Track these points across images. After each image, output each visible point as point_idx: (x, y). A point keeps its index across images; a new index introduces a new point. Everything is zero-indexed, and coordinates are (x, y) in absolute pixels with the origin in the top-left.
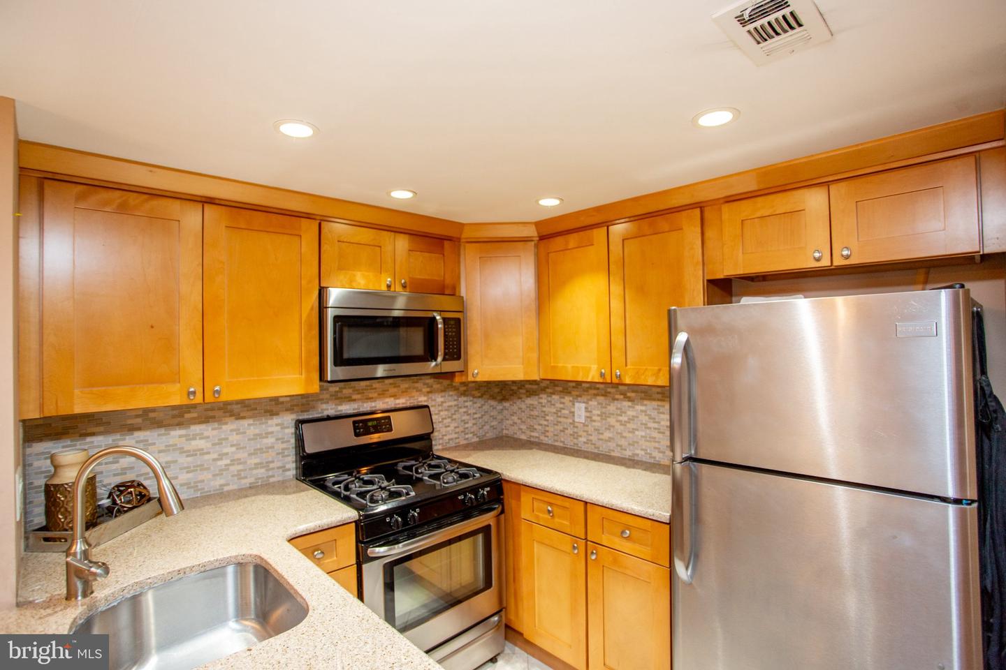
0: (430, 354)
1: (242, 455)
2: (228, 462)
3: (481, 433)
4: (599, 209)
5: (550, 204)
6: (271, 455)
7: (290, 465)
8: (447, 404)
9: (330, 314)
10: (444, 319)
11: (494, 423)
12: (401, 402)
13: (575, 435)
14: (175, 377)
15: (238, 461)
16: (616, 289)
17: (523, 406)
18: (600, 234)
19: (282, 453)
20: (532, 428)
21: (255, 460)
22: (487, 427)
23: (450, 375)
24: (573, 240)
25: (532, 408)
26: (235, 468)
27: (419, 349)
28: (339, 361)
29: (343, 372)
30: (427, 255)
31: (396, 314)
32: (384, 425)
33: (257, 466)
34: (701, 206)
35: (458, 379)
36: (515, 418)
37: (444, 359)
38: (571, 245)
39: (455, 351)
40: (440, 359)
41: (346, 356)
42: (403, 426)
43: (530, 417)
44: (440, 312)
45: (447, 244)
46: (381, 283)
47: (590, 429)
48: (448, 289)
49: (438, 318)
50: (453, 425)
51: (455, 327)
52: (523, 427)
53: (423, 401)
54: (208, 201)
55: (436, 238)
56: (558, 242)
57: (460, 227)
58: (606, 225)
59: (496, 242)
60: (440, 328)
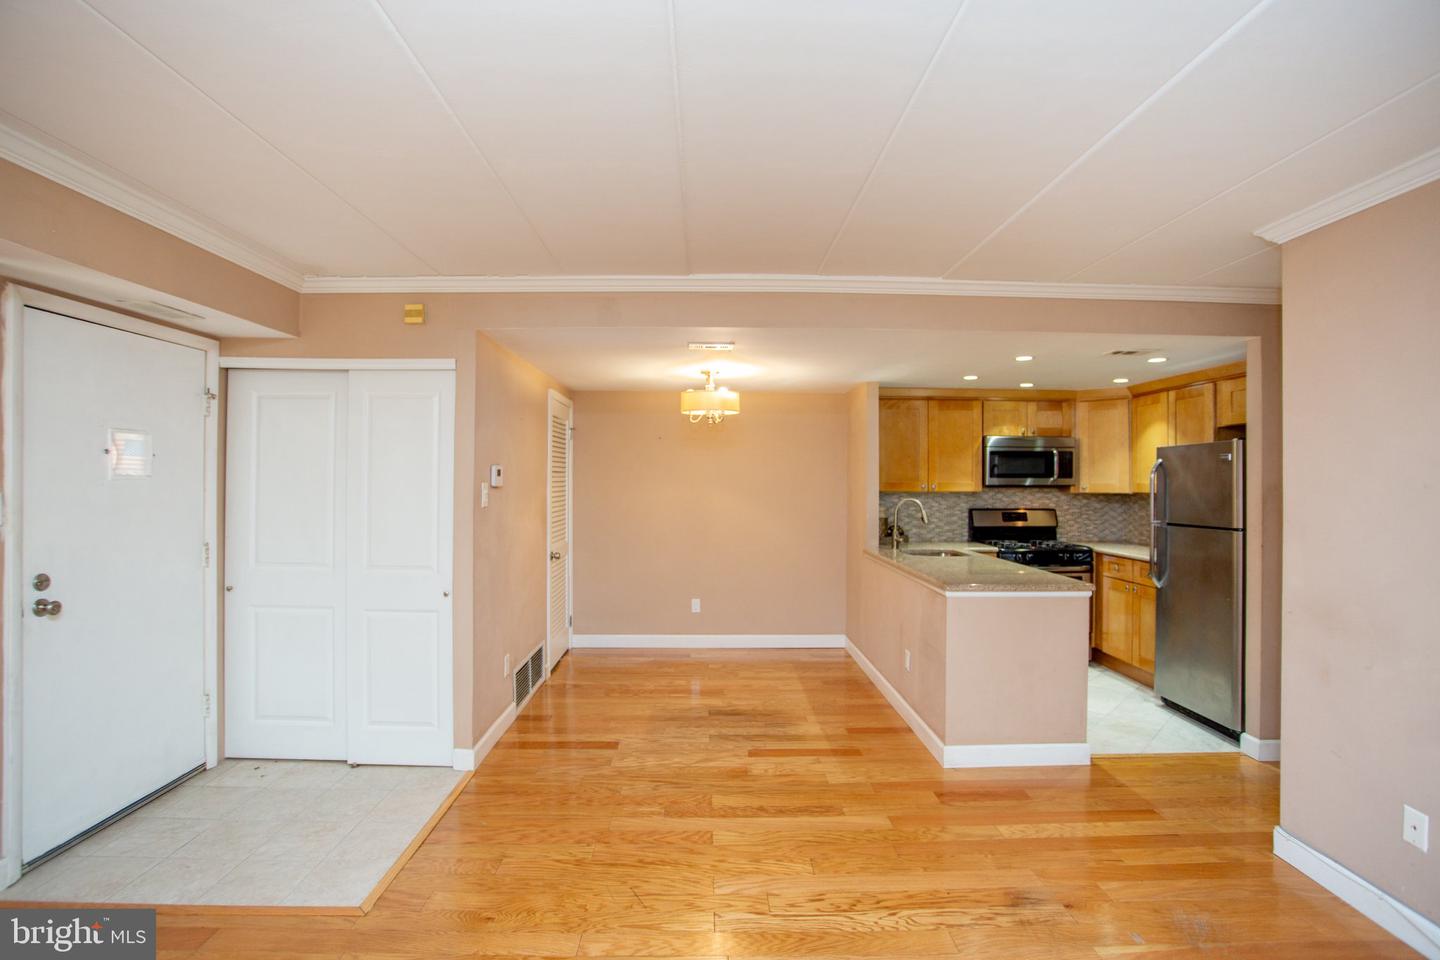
0: (1049, 473)
1: (941, 524)
2: (933, 526)
3: (1101, 535)
4: (1161, 381)
6: (954, 527)
7: (966, 532)
8: (1071, 511)
9: (988, 450)
10: (1060, 453)
11: (1114, 530)
14: (917, 479)
15: (937, 527)
16: (1172, 432)
17: (1136, 517)
18: (1163, 396)
19: (961, 526)
21: (947, 528)
22: (1107, 532)
23: (1069, 486)
24: (1149, 399)
26: (938, 530)
27: (1042, 469)
28: (992, 475)
29: (996, 481)
30: (1049, 413)
31: (1038, 449)
32: (1022, 517)
33: (948, 531)
34: (1213, 382)
35: (1072, 490)
36: (1131, 527)
37: (1059, 477)
38: (1149, 402)
39: (1068, 472)
40: (1056, 477)
41: (998, 472)
42: (1037, 520)
44: (1057, 448)
45: (1064, 404)
46: (1018, 432)
48: (1064, 435)
49: (1055, 452)
50: (1077, 526)
51: (1067, 456)
53: (1052, 506)
54: (929, 399)
55: (1057, 400)
56: (1142, 400)
57: (1074, 393)
58: (1167, 390)
59: (1102, 400)
60: (1056, 459)
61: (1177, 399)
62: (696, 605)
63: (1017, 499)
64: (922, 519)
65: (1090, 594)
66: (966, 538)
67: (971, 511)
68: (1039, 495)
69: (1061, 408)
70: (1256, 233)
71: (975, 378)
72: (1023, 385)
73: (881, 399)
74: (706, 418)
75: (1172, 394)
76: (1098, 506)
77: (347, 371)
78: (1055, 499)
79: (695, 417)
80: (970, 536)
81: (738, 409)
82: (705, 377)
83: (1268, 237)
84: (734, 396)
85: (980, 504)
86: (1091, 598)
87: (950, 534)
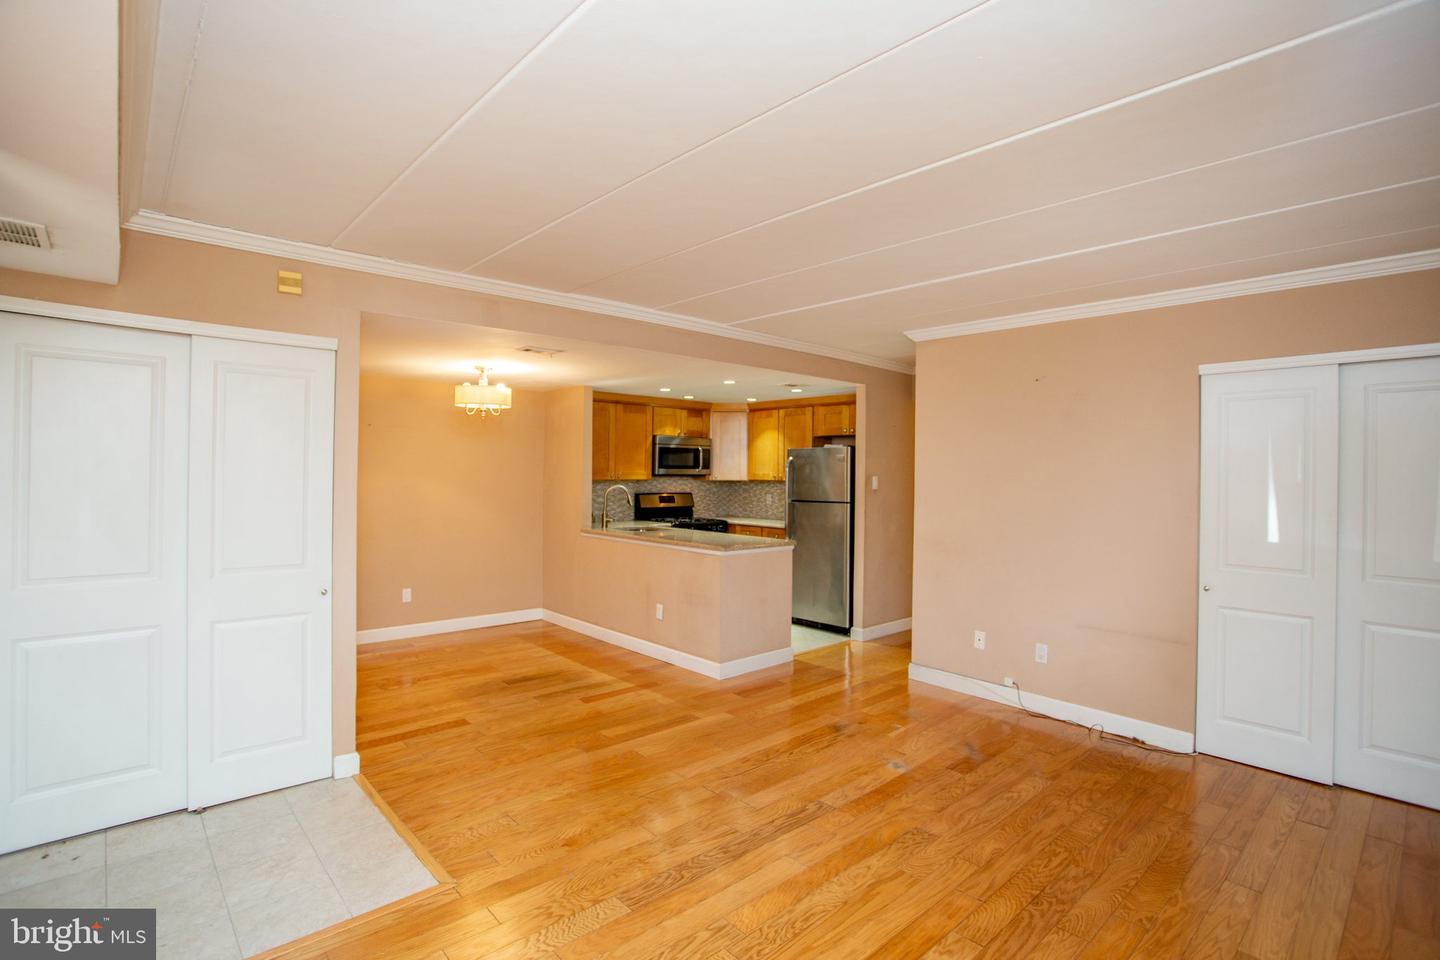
0: (696, 465)
1: (615, 507)
4: (775, 402)
5: (752, 400)
9: (657, 447)
10: (704, 450)
12: (678, 490)
13: (767, 511)
16: (781, 438)
18: (775, 412)
19: (630, 508)
20: (746, 510)
21: (619, 510)
23: (704, 476)
24: (764, 413)
25: (745, 498)
27: (691, 463)
28: (660, 466)
29: (662, 471)
30: (695, 419)
31: (672, 446)
32: (671, 499)
33: (620, 512)
34: (812, 406)
35: (707, 478)
37: (702, 469)
38: (764, 416)
39: (707, 465)
40: (700, 468)
41: (665, 463)
42: (678, 503)
43: (745, 504)
44: (701, 446)
45: (704, 413)
46: (676, 433)
47: (774, 507)
48: (704, 435)
49: (700, 449)
51: (708, 453)
52: (741, 509)
53: (688, 490)
54: (617, 402)
55: (699, 410)
56: (758, 414)
57: (710, 404)
58: (778, 408)
59: (727, 410)
60: (701, 454)
61: (786, 415)
62: (407, 595)
63: (666, 485)
64: (628, 502)
65: (792, 547)
66: (633, 518)
67: (637, 497)
68: (680, 482)
69: (701, 416)
70: (905, 333)
71: (668, 390)
72: (686, 397)
73: (594, 401)
74: (479, 411)
75: (782, 412)
76: (715, 490)
77: (190, 335)
78: (690, 485)
79: (471, 410)
80: (636, 516)
81: (510, 403)
82: (479, 372)
83: (909, 336)
84: (509, 392)
85: (642, 489)
86: (794, 550)
87: (621, 515)
